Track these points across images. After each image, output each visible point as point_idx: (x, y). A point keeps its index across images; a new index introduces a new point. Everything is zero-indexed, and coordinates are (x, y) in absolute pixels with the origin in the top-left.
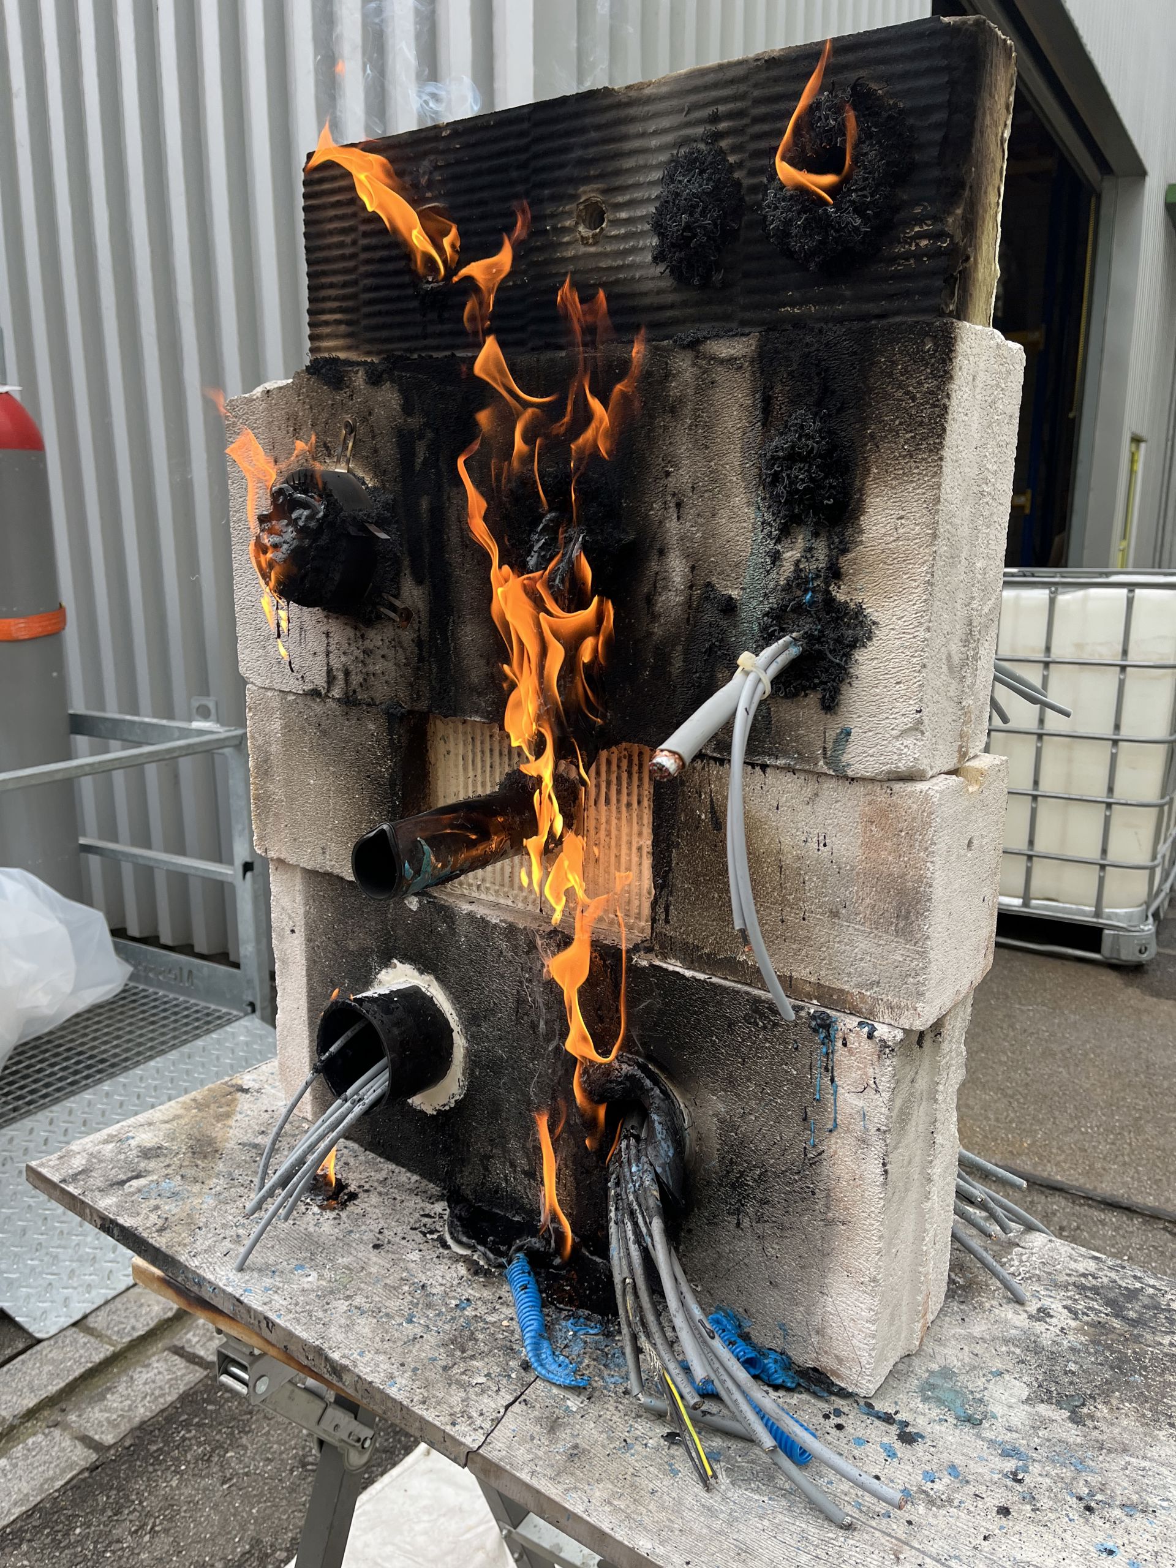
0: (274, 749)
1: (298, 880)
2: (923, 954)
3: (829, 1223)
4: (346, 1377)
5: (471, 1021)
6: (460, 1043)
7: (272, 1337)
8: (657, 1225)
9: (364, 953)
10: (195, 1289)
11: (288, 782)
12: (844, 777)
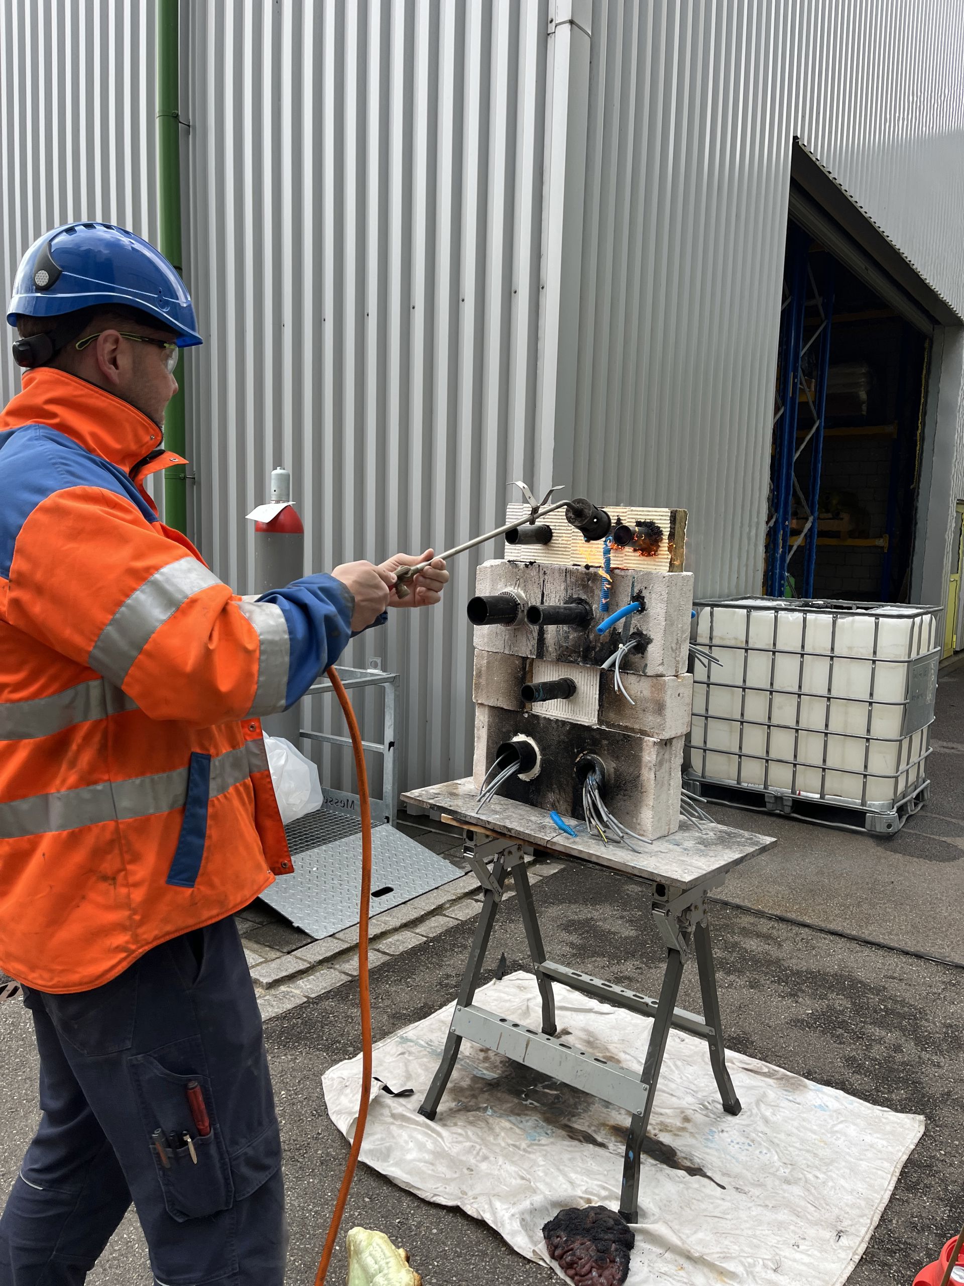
0: (483, 669)
1: (486, 710)
2: (664, 719)
3: (642, 793)
4: (513, 831)
5: (542, 750)
6: (539, 757)
7: (489, 827)
8: (596, 792)
9: (509, 732)
10: (464, 819)
11: (487, 680)
12: (645, 675)
